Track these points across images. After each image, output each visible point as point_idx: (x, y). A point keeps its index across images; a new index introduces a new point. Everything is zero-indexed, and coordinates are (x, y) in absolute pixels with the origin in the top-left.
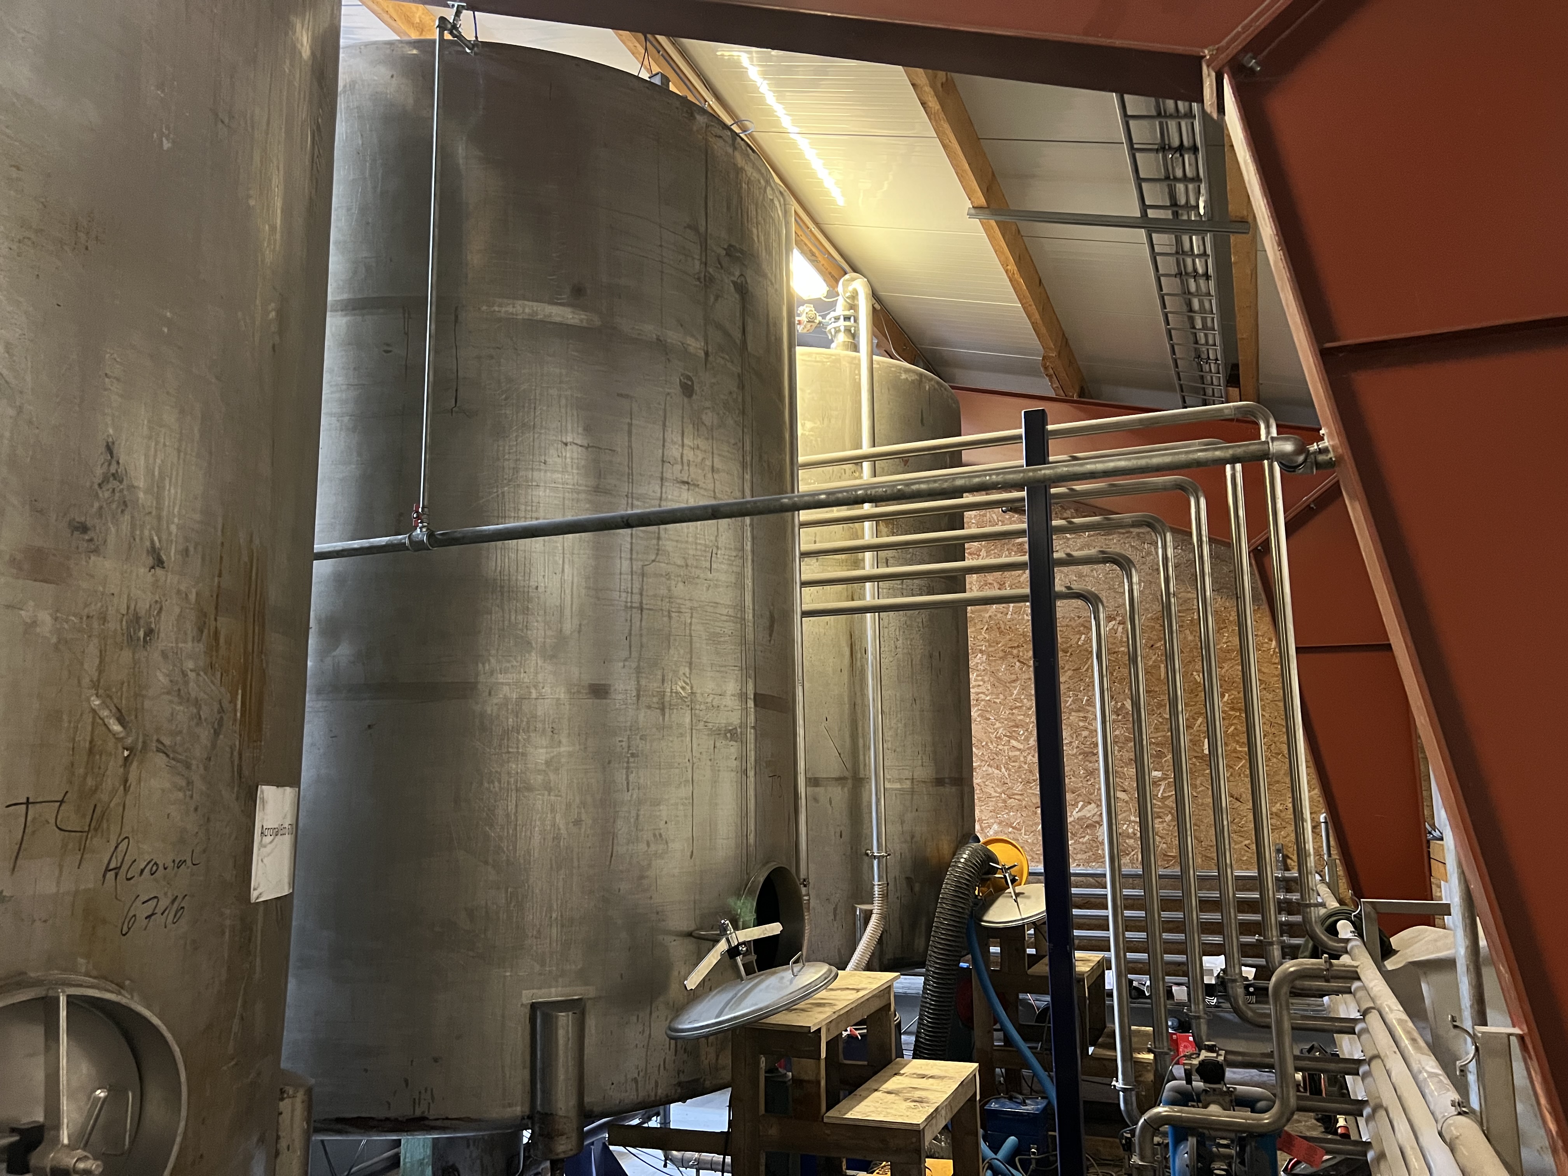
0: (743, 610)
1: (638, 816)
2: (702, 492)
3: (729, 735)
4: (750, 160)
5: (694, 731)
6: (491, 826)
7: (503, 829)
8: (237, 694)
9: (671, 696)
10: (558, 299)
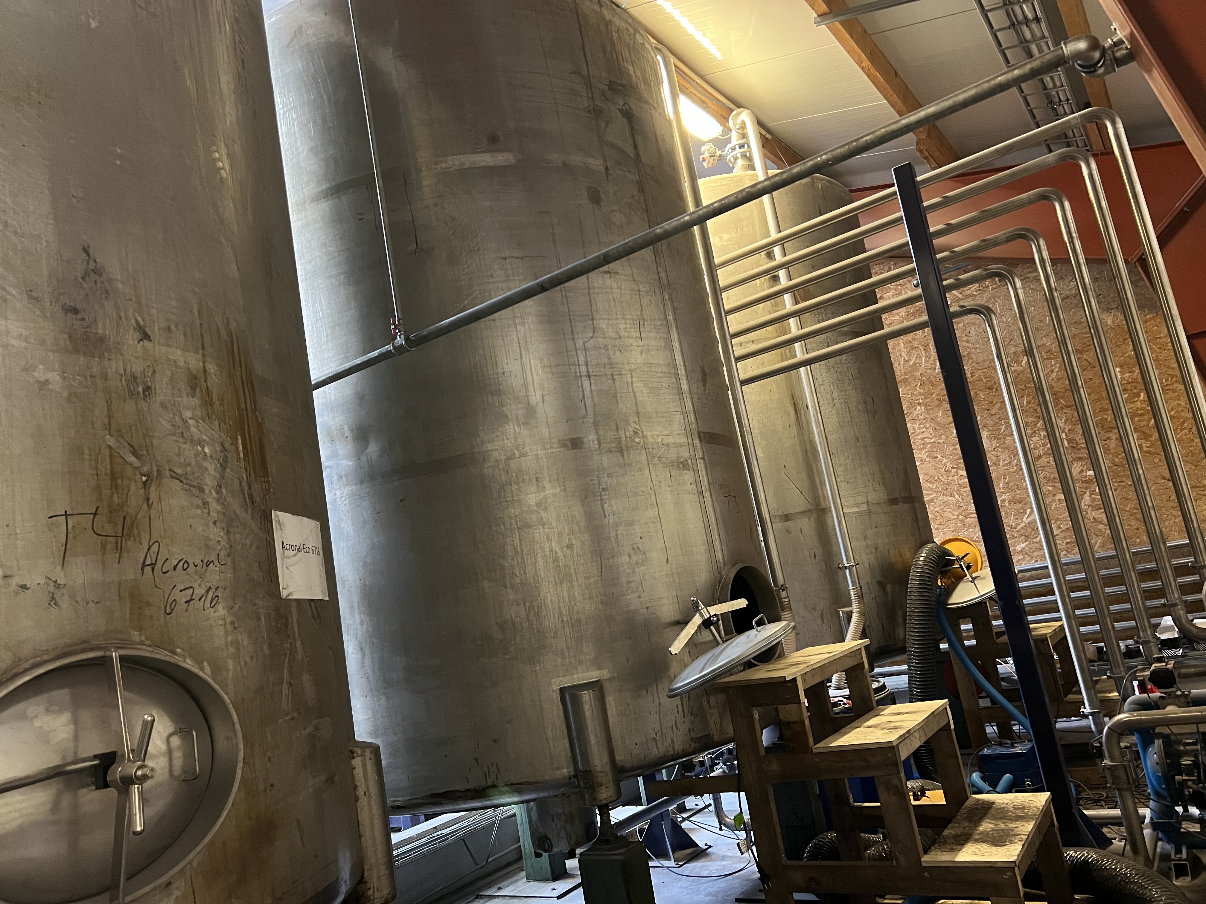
0: (675, 367)
1: (617, 535)
2: (622, 277)
3: (681, 466)
4: (617, 13)
5: (651, 465)
6: (504, 558)
7: (513, 559)
8: (237, 439)
9: (626, 440)
10: (478, 148)
